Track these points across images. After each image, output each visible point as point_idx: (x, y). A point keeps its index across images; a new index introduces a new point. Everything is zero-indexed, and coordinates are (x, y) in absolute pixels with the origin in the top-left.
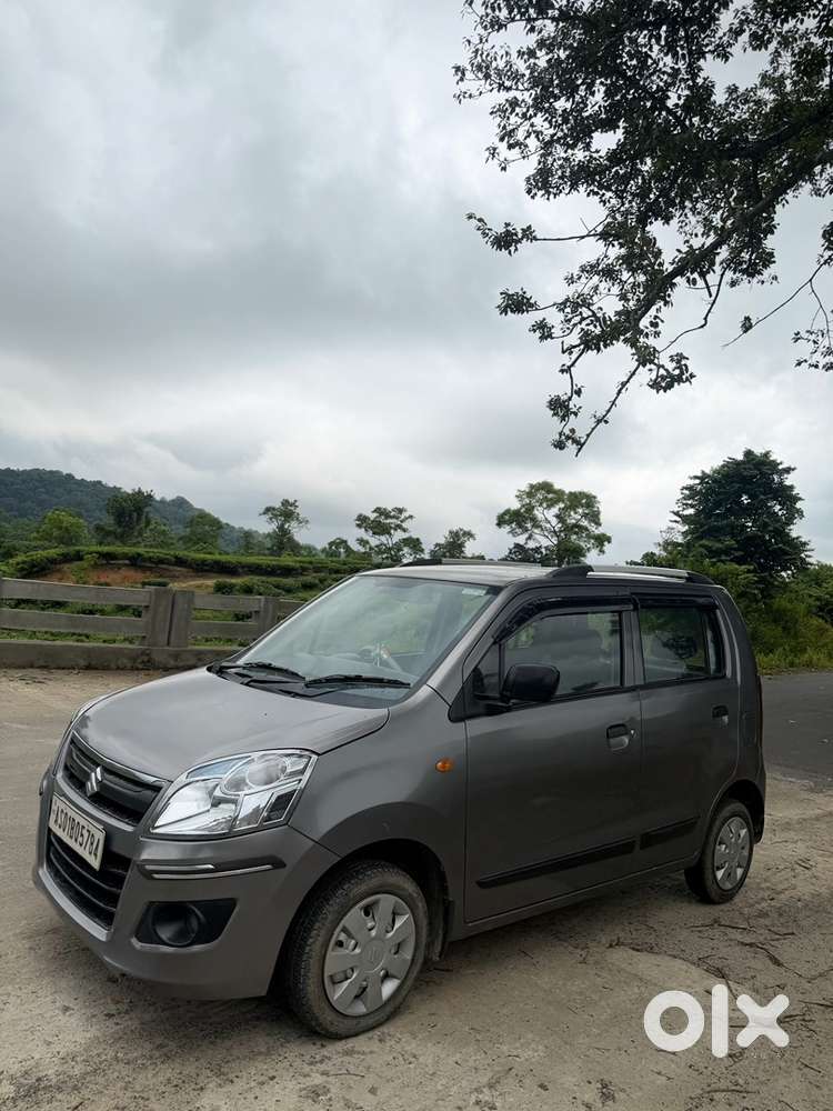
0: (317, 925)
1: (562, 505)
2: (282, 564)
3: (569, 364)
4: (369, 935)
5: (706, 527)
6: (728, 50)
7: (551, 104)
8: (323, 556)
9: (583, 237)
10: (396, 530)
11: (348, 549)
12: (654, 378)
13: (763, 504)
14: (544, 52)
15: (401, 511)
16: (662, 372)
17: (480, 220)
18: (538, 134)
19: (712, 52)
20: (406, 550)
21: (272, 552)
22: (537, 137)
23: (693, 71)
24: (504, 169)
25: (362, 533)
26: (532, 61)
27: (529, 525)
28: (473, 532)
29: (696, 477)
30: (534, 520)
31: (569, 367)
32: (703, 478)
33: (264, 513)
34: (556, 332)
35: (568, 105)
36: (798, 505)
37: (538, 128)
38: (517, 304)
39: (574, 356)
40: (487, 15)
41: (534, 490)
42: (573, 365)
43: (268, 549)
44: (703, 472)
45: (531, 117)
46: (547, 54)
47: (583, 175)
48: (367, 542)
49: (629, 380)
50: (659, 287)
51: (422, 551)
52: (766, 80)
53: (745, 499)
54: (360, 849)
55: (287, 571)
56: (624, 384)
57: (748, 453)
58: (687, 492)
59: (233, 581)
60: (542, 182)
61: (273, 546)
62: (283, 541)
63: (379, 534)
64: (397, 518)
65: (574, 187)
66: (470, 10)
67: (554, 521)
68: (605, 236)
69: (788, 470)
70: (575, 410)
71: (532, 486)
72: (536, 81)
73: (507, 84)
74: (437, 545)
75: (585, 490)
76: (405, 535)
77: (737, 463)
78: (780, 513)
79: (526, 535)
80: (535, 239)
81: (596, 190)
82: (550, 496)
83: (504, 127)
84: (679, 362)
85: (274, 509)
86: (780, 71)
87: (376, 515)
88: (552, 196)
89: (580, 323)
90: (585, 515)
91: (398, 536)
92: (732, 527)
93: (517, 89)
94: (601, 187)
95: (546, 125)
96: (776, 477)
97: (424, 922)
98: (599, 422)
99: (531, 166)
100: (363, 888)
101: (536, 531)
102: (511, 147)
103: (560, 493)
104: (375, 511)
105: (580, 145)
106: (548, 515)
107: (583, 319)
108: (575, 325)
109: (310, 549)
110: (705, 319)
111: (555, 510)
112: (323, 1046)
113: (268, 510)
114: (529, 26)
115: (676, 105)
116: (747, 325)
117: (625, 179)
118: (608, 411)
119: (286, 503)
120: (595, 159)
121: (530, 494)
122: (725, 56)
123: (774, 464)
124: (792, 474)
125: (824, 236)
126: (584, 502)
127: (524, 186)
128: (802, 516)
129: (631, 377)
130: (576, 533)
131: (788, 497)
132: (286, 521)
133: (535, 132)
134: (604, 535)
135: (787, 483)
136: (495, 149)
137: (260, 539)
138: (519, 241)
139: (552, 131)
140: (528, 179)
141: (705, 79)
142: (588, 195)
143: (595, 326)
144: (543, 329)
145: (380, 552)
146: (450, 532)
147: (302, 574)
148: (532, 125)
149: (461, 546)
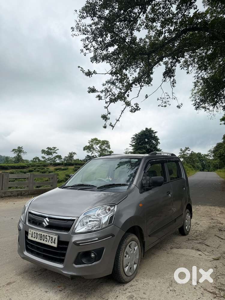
0: (121, 252)
1: (100, 144)
2: (22, 165)
3: (107, 106)
4: (131, 253)
5: (138, 148)
6: (140, 29)
7: (97, 39)
8: (31, 162)
9: (105, 74)
10: (53, 153)
11: (39, 160)
12: (131, 109)
13: (151, 141)
14: (94, 25)
15: (55, 148)
16: (133, 108)
17: (82, 68)
18: (94, 47)
19: (136, 29)
20: (57, 159)
21: (15, 162)
22: (93, 47)
23: (132, 34)
24: (85, 55)
25: (43, 155)
26: (91, 27)
27: (92, 150)
28: (76, 153)
29: (135, 135)
30: (93, 148)
31: (107, 107)
32: (136, 135)
33: (12, 151)
34: (103, 98)
35: (101, 40)
36: (159, 141)
37: (93, 45)
38: (93, 90)
39: (108, 104)
40: (81, 14)
41: (93, 140)
42: (108, 106)
43: (14, 162)
44: (136, 134)
45: (92, 42)
46: (95, 26)
47: (105, 58)
48: (45, 158)
49: (124, 110)
50: (129, 87)
51: (62, 159)
52: (147, 37)
53: (146, 140)
54: (129, 229)
55: (23, 167)
56: (123, 111)
57: (146, 129)
58: (133, 139)
59: (7, 171)
60: (95, 59)
61: (15, 161)
62: (19, 159)
63: (49, 155)
64: (54, 150)
65: (103, 61)
66: (76, 13)
67: (99, 148)
68: (111, 73)
69: (156, 132)
70: (108, 118)
71: (92, 139)
72: (93, 33)
73: (85, 33)
74: (65, 157)
75: (106, 140)
76: (57, 155)
77: (144, 131)
78: (155, 143)
79: (91, 153)
80: (96, 73)
81: (109, 62)
82: (97, 142)
83: (85, 44)
84: (136, 105)
85: (15, 150)
86: (150, 34)
87: (47, 149)
88: (98, 63)
89: (109, 96)
90: (106, 146)
91: (55, 155)
92: (144, 147)
93: (88, 34)
94: (110, 61)
95: (96, 44)
96: (153, 134)
97: (140, 248)
98: (117, 121)
99: (92, 55)
100: (129, 240)
101: (94, 151)
102: (87, 50)
103: (99, 141)
104: (47, 148)
105: (105, 50)
106: (97, 147)
107: (110, 95)
108: (108, 96)
109: (27, 161)
110: (138, 95)
111: (99, 145)
112: (124, 286)
113: (13, 150)
114: (92, 18)
115: (128, 41)
116: (147, 97)
117: (116, 59)
118: (119, 118)
119: (19, 148)
120: (109, 54)
121: (92, 142)
122: (139, 31)
123: (152, 131)
124: (157, 133)
125: (163, 75)
126: (105, 143)
127: (90, 60)
128: (160, 143)
129: (124, 109)
130: (104, 151)
131: (156, 139)
132: (19, 153)
133: (93, 46)
134: (111, 151)
135: (156, 136)
136: (82, 50)
137: (11, 159)
138: (92, 74)
139: (97, 46)
140: (91, 58)
141: (135, 36)
142: (107, 63)
143: (113, 96)
144: (99, 97)
145: (49, 160)
146: (69, 153)
147: (28, 168)
148: (92, 44)
149: (73, 156)
